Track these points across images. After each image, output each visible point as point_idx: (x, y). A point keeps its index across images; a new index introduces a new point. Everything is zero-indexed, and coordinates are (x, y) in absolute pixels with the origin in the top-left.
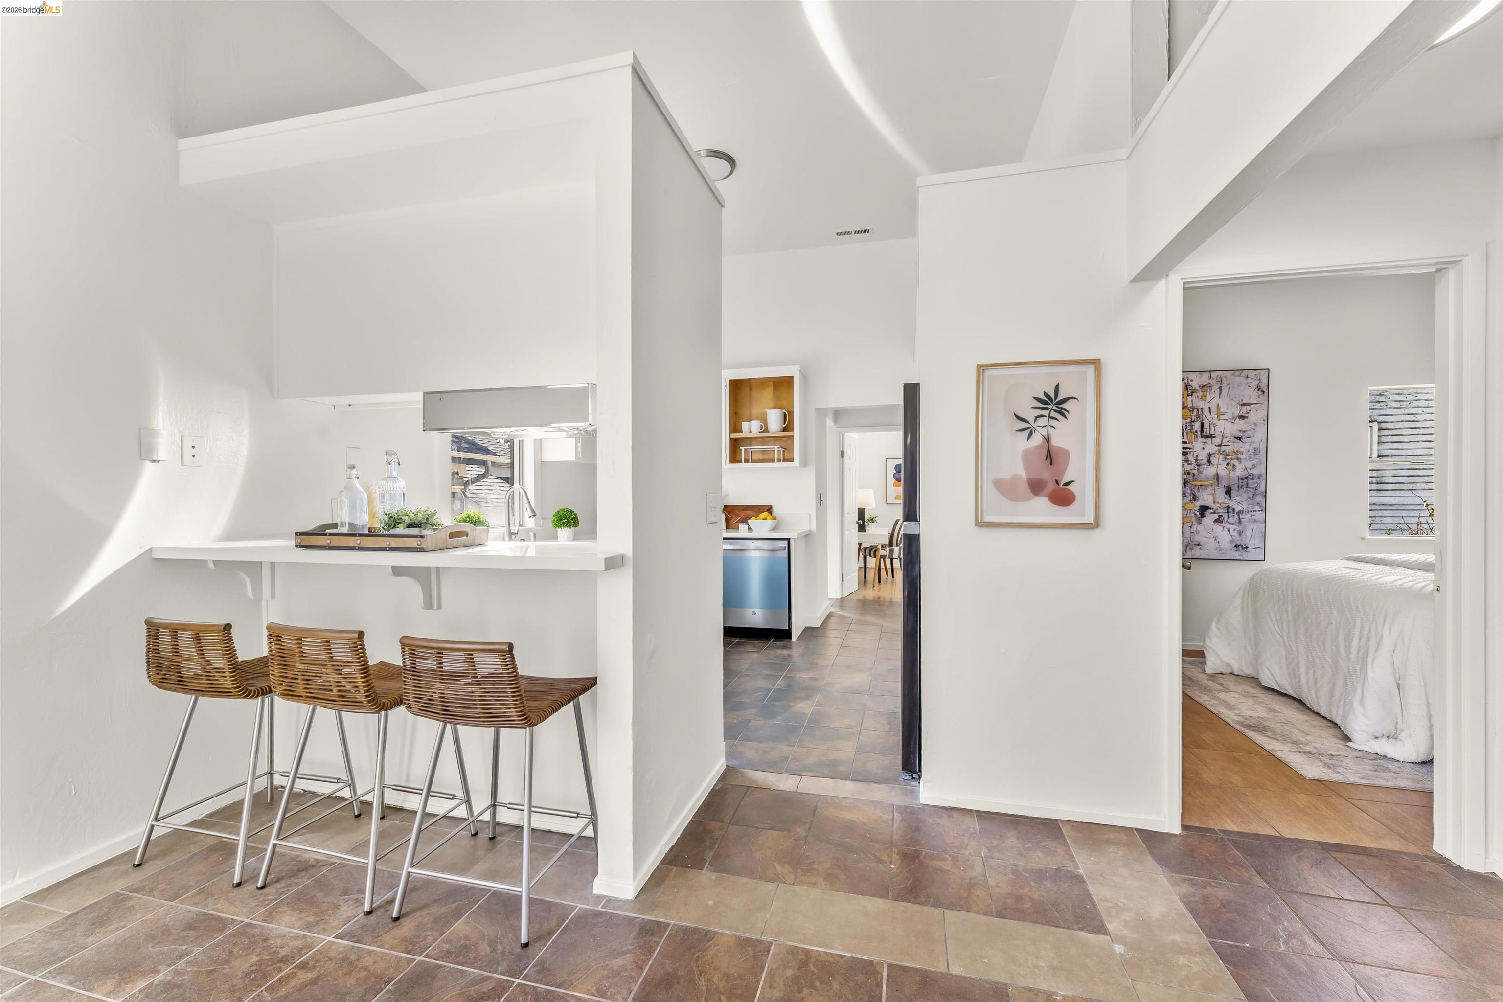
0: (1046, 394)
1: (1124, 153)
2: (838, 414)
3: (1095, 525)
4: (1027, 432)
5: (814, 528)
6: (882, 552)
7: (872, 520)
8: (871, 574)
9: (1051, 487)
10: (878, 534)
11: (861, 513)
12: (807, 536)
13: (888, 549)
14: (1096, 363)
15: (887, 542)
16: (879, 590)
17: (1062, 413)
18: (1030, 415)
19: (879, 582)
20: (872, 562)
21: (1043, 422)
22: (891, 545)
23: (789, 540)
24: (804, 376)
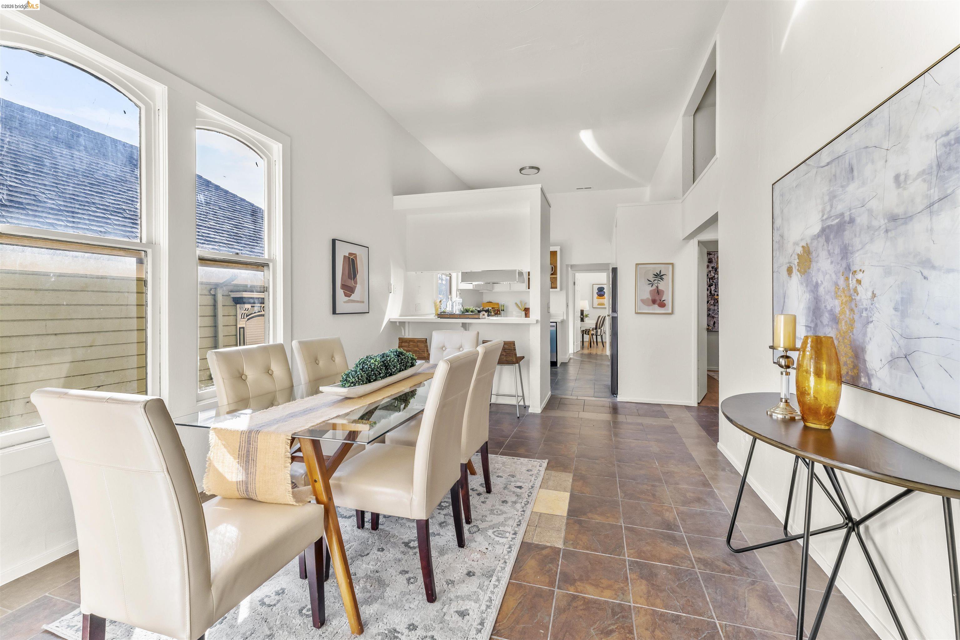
0: (657, 273)
1: (681, 201)
2: (572, 266)
3: (672, 313)
4: (651, 285)
5: (565, 318)
6: (592, 332)
7: (587, 316)
8: (586, 344)
9: (658, 301)
10: (590, 323)
11: (582, 312)
12: (563, 322)
13: (595, 331)
14: (672, 264)
15: (595, 327)
16: (591, 350)
17: (662, 279)
18: (652, 280)
19: (591, 347)
20: (587, 338)
21: (656, 282)
22: (596, 328)
23: (556, 322)
24: (561, 250)
